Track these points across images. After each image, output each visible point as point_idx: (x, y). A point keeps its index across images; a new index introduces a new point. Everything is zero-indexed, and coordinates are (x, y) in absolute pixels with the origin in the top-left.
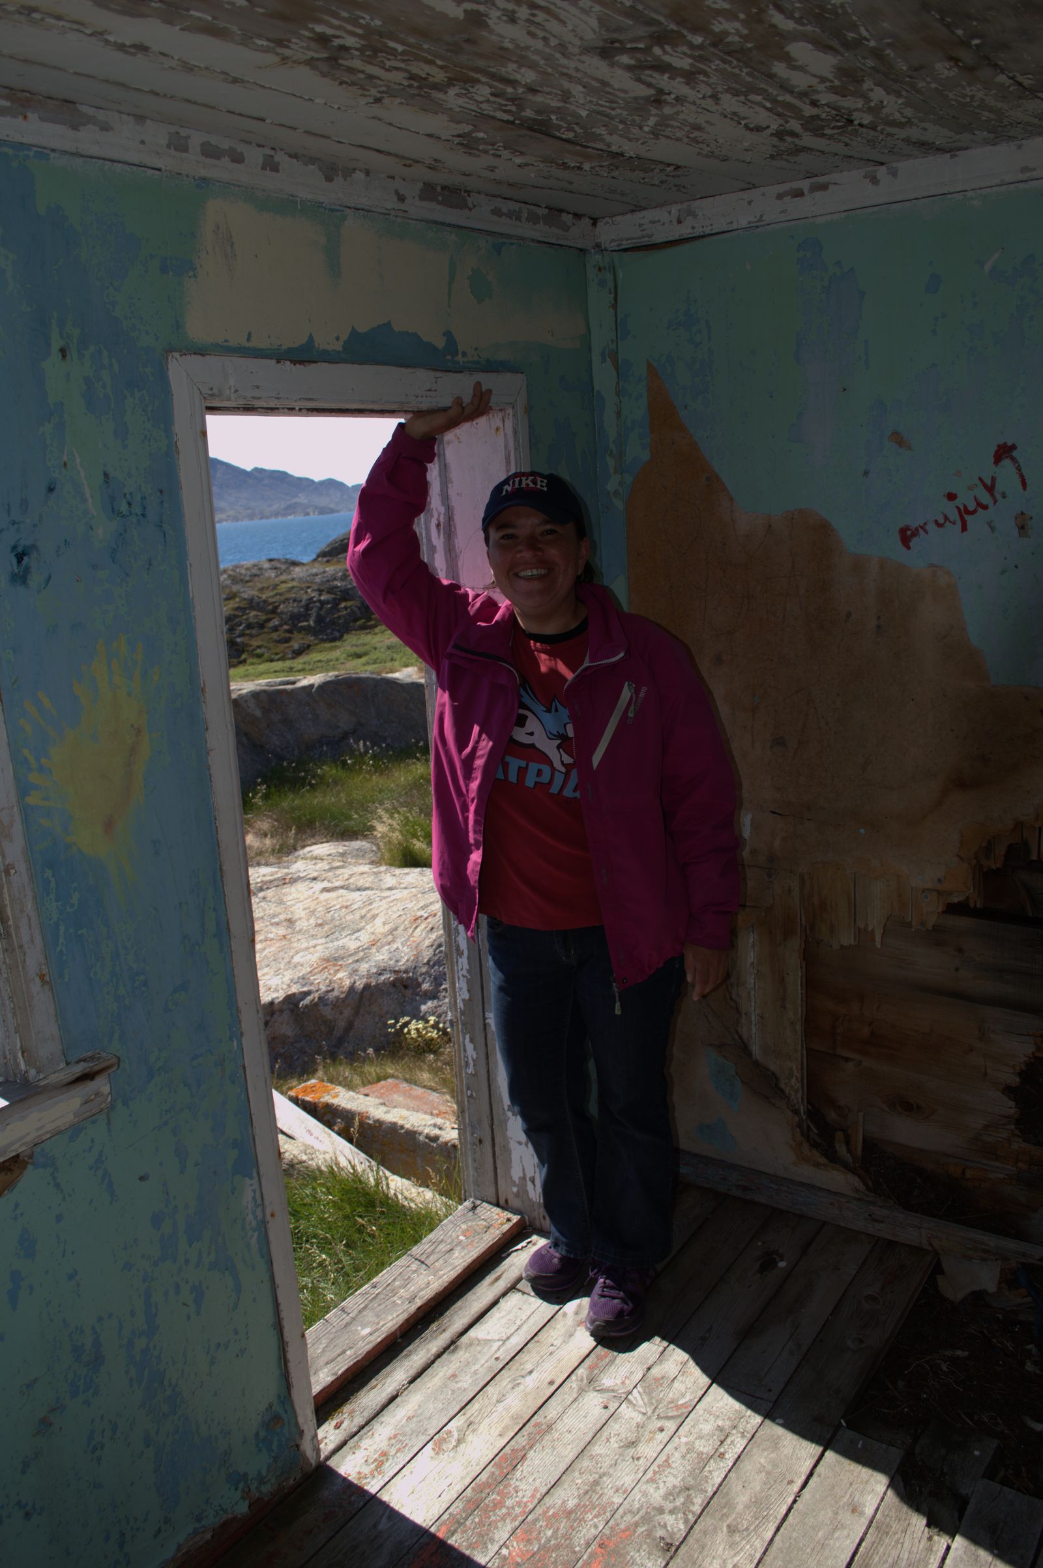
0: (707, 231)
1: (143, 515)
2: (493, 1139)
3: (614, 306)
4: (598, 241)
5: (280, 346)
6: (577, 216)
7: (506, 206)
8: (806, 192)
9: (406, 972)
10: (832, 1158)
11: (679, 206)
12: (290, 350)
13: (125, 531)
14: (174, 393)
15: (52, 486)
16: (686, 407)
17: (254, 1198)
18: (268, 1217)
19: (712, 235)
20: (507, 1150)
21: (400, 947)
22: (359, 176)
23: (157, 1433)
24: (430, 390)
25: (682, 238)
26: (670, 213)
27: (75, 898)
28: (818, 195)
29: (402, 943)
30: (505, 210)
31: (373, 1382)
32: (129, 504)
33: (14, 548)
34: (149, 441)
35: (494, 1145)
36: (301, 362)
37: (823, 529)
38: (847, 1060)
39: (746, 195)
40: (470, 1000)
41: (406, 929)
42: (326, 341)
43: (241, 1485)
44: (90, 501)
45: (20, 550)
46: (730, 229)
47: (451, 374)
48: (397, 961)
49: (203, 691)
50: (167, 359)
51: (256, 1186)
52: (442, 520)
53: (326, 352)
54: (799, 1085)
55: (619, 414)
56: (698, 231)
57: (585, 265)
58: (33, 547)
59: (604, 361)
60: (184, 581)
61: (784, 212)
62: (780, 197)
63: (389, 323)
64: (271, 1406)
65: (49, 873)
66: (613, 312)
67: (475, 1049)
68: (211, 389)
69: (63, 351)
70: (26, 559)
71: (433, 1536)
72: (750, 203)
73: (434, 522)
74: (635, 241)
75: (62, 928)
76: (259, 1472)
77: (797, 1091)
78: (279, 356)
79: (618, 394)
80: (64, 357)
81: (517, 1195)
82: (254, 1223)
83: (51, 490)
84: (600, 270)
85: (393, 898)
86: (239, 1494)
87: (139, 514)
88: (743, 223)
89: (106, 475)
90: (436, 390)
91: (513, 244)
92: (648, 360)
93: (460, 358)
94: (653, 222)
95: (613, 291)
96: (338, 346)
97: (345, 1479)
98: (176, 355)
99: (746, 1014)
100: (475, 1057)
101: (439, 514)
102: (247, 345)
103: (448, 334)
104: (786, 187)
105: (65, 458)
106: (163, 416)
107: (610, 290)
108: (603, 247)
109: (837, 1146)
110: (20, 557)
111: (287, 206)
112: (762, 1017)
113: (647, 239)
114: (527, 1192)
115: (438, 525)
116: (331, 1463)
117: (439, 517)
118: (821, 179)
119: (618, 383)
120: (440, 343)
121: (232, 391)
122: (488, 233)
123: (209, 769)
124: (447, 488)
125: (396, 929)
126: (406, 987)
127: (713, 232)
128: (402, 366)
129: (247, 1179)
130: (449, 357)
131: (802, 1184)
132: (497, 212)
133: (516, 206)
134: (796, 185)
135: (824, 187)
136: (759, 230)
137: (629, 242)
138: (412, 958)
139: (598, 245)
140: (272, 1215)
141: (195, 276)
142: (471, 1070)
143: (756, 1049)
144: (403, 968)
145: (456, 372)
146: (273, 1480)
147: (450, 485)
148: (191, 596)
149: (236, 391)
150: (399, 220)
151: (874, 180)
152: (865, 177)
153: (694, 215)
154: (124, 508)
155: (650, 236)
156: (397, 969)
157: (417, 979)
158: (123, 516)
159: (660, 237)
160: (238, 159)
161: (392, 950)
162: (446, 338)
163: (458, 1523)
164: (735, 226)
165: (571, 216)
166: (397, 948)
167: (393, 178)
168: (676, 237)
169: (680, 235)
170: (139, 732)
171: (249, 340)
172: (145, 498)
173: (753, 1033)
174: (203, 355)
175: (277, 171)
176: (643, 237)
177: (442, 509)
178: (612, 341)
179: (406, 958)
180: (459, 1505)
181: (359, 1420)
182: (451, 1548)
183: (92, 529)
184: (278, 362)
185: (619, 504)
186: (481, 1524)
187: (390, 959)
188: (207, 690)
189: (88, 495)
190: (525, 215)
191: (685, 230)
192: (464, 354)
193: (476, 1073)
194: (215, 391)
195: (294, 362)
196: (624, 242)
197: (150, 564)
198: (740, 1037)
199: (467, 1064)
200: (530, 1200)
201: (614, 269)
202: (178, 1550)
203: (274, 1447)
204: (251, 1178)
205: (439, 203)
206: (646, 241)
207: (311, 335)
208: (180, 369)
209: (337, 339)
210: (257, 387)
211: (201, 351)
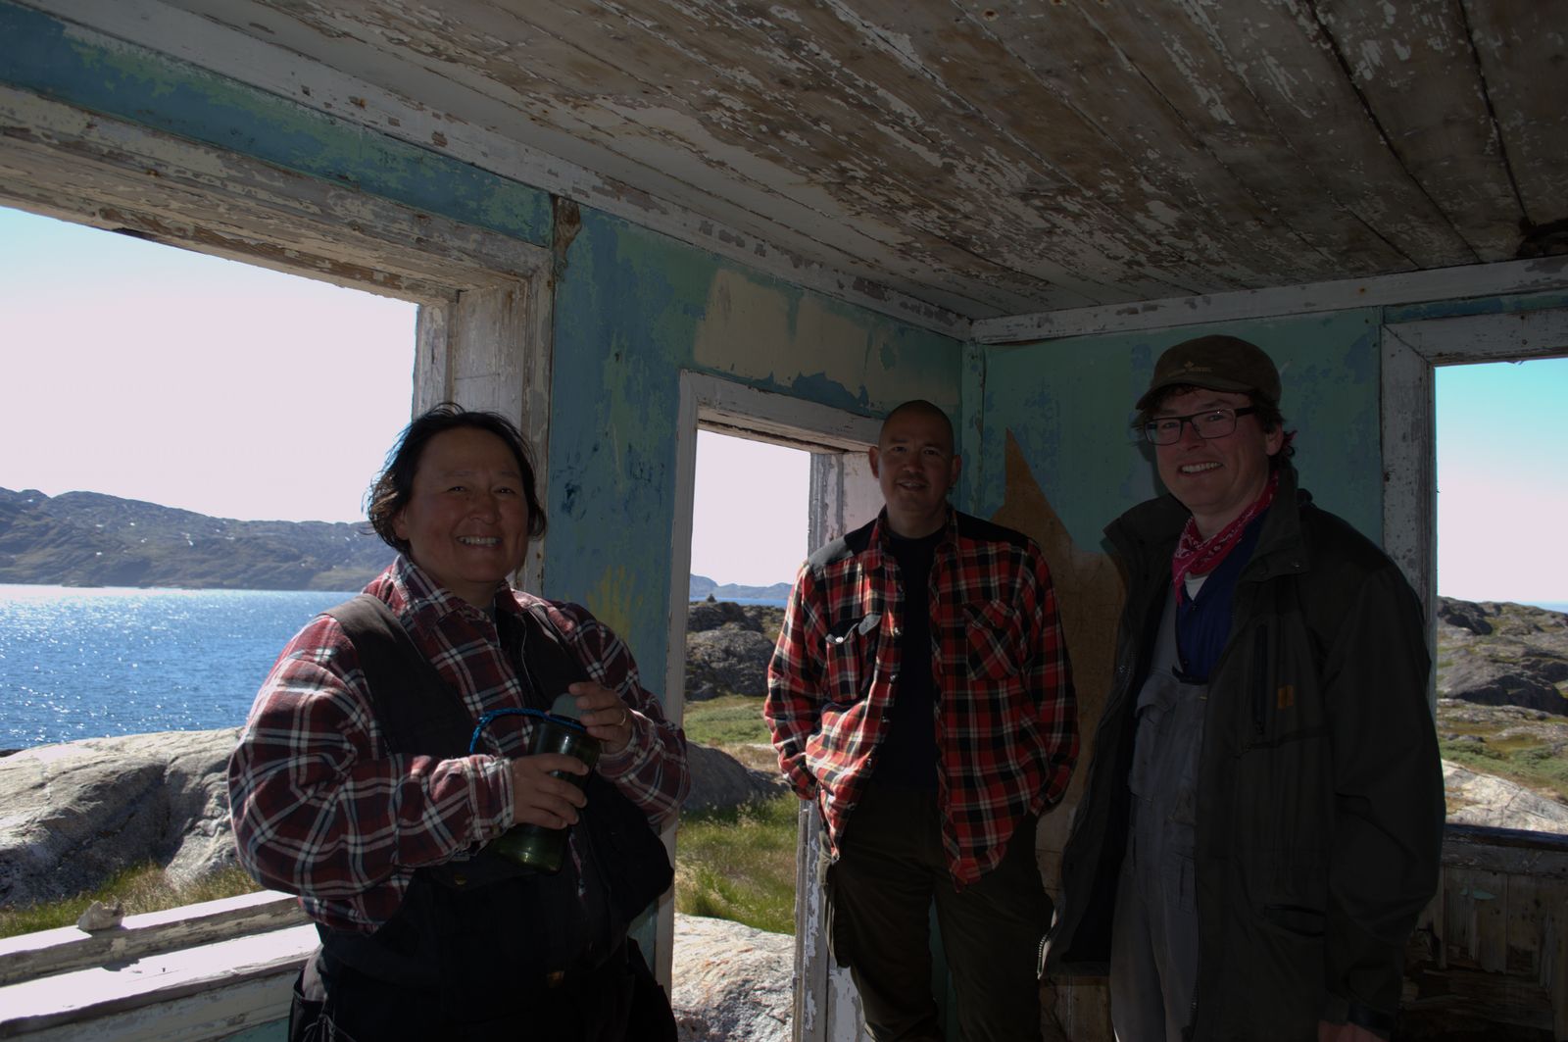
0: (1061, 334)
1: (649, 480)
3: (983, 385)
4: (972, 336)
5: (752, 377)
6: (959, 316)
7: (912, 302)
8: (1140, 311)
11: (1039, 315)
12: (758, 381)
13: (636, 489)
14: (681, 396)
15: (596, 447)
16: (1036, 466)
19: (1064, 337)
22: (816, 266)
24: (846, 427)
25: (1040, 338)
26: (1032, 319)
28: (1150, 314)
30: (910, 304)
32: (642, 470)
33: (567, 485)
34: (661, 428)
36: (764, 391)
39: (1093, 310)
42: (783, 379)
44: (617, 463)
45: (570, 487)
46: (1079, 334)
47: (862, 418)
50: (680, 372)
53: (780, 386)
55: (980, 468)
56: (1054, 334)
57: (962, 353)
58: (579, 487)
59: (971, 426)
60: (669, 534)
61: (1122, 324)
62: (1119, 313)
63: (823, 374)
66: (981, 390)
67: (816, 1005)
68: (705, 399)
69: (617, 355)
70: (573, 495)
72: (1095, 316)
74: (1003, 338)
78: (751, 384)
79: (981, 453)
80: (617, 359)
83: (595, 449)
84: (973, 358)
85: (686, 942)
87: (647, 478)
88: (1090, 330)
89: (630, 447)
90: (851, 428)
91: (912, 330)
92: (1007, 429)
93: (869, 407)
94: (1018, 325)
95: (982, 374)
96: (789, 384)
98: (686, 371)
100: (814, 1014)
101: (833, 530)
102: (730, 372)
103: (863, 388)
104: (1124, 306)
105: (607, 429)
106: (671, 413)
107: (980, 373)
108: (977, 341)
110: (570, 492)
111: (765, 280)
113: (1012, 337)
118: (1152, 303)
119: (981, 445)
120: (857, 394)
121: (718, 403)
122: (897, 319)
127: (1065, 335)
130: (862, 405)
132: (904, 305)
133: (917, 303)
134: (1132, 305)
135: (1154, 308)
136: (1102, 336)
137: (998, 338)
138: (703, 1001)
139: (973, 339)
141: (704, 319)
145: (866, 417)
148: (672, 547)
149: (720, 403)
150: (838, 301)
151: (1193, 306)
152: (1186, 303)
153: (1051, 321)
154: (638, 472)
155: (1015, 335)
158: (637, 478)
159: (1021, 337)
160: (741, 244)
162: (861, 391)
164: (1083, 332)
165: (954, 315)
167: (837, 271)
168: (1036, 338)
169: (1039, 336)
171: (732, 369)
172: (652, 468)
173: (1069, 1014)
174: (703, 374)
175: (764, 256)
176: (1009, 335)
177: (836, 527)
178: (979, 411)
183: (616, 483)
184: (750, 388)
189: (617, 459)
190: (923, 310)
191: (1043, 333)
192: (873, 405)
194: (707, 401)
195: (760, 391)
196: (994, 338)
197: (648, 517)
201: (984, 357)
205: (865, 293)
206: (1011, 339)
207: (772, 375)
208: (687, 381)
209: (789, 378)
210: (734, 403)
211: (702, 372)
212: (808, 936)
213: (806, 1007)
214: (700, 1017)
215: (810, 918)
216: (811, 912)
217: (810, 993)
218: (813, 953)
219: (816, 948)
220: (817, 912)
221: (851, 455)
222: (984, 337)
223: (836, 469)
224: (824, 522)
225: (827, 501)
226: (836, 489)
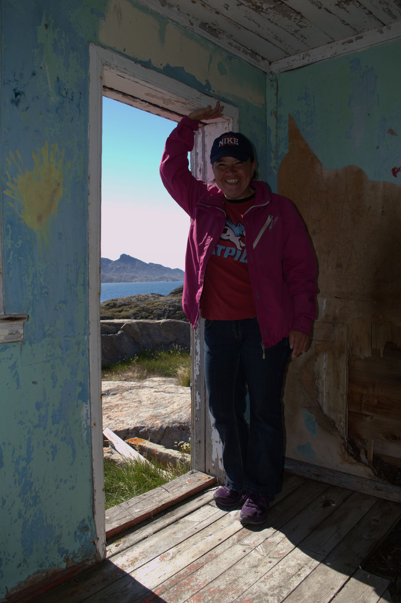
0: (314, 61)
1: (72, 100)
2: (205, 441)
3: (277, 95)
4: (271, 70)
5: (137, 58)
6: (263, 59)
7: (235, 44)
8: (354, 40)
9: (184, 423)
10: (359, 460)
11: (303, 53)
12: (141, 61)
13: (63, 103)
14: (90, 57)
15: (35, 73)
16: (304, 130)
17: (87, 414)
18: (92, 425)
20: (211, 446)
21: (183, 414)
22: (175, 9)
23: (25, 513)
24: (198, 98)
25: (304, 65)
26: (299, 56)
27: (20, 242)
28: (359, 41)
29: (184, 413)
30: (234, 45)
31: (137, 531)
32: (67, 93)
33: (15, 90)
34: (78, 72)
35: (205, 444)
36: (145, 67)
37: (360, 172)
38: (367, 416)
39: (330, 45)
40: (200, 375)
41: (186, 408)
42: (156, 64)
43: (64, 555)
44: (50, 85)
45: (17, 92)
46: (323, 59)
47: (207, 96)
48: (181, 419)
49: (89, 178)
50: (89, 44)
51: (89, 408)
52: (202, 168)
53: (156, 67)
54: (344, 425)
55: (277, 136)
56: (311, 61)
57: (265, 79)
58: (23, 93)
59: (271, 115)
60: (86, 131)
61: (345, 49)
62: (343, 44)
63: (183, 68)
64: (83, 521)
65: (9, 226)
66: (276, 97)
67: (200, 398)
68: (106, 62)
69: (46, 26)
70: (19, 96)
71: (153, 593)
72: (331, 48)
73: (199, 168)
74: (286, 69)
75: (12, 253)
76: (74, 551)
77: (343, 428)
78: (136, 61)
79: (276, 128)
80: (46, 28)
81: (214, 467)
82: (86, 426)
83: (34, 74)
84: (271, 81)
85: (182, 396)
86: (62, 559)
87: (70, 98)
88: (329, 56)
89: (58, 78)
90: (200, 99)
91: (236, 59)
92: (289, 114)
93: (211, 92)
94: (293, 60)
95: (276, 89)
96: (161, 68)
97: (116, 566)
98: (94, 44)
99: (321, 392)
100: (200, 402)
101: (201, 165)
102: (123, 52)
103: (207, 81)
104: (346, 40)
105: (42, 65)
106: (85, 65)
107: (275, 88)
108: (273, 73)
109: (361, 456)
110: (17, 94)
111: (145, 9)
112: (328, 394)
113: (290, 67)
114: (218, 465)
115: (200, 170)
116: (111, 559)
117: (201, 166)
118: (360, 35)
119: (277, 124)
120: (204, 83)
121: (115, 66)
122: (227, 51)
123: (88, 212)
124: (205, 154)
125: (182, 408)
126: (183, 430)
127: (316, 61)
128: (188, 85)
129: (85, 404)
130: (207, 90)
131: (344, 473)
132: (230, 44)
133: (239, 45)
134: (349, 38)
135: (361, 38)
136: (335, 58)
137: (284, 69)
138: (187, 418)
139: (271, 72)
140: (95, 424)
141: (104, 19)
142: (198, 408)
143: (325, 409)
144: (183, 422)
145: (210, 96)
146: (81, 558)
147: (206, 153)
148: (88, 138)
149: (117, 67)
150: (190, 32)
151: (381, 32)
152: (377, 32)
153: (309, 55)
154: (64, 94)
155: (291, 66)
156: (181, 422)
157: (188, 427)
158: (63, 97)
159: (294, 67)
161: (180, 415)
162: (206, 82)
163: (166, 589)
164: (325, 57)
165: (260, 58)
166: (182, 415)
167: (189, 15)
169: (303, 64)
170: (58, 185)
171: (124, 50)
172: (73, 93)
173: (324, 401)
174: (104, 49)
176: (289, 67)
177: (202, 163)
178: (275, 108)
179: (185, 418)
180: (168, 582)
181: (127, 544)
182: (161, 599)
183: (49, 96)
184: (136, 63)
185: (275, 172)
186: (177, 591)
187: (178, 418)
188: (91, 178)
189: (49, 83)
190: (242, 50)
191: (305, 62)
192: (214, 91)
193: (200, 409)
194: (108, 63)
195: (142, 66)
196: (282, 70)
197: (72, 120)
198: (318, 403)
199: (196, 405)
200: (220, 470)
201: (277, 81)
202: (29, 578)
203: (83, 540)
204: (87, 404)
205: (207, 31)
207: (150, 59)
208: (93, 50)
209: (161, 65)
210: (126, 69)
211: (104, 47)
212: (195, 365)
213: (196, 399)
214: (186, 425)
215: (196, 356)
216: (197, 354)
217: (197, 392)
218: (198, 373)
219: (199, 371)
220: (199, 353)
221: (208, 126)
222: (277, 70)
223: (201, 135)
224: (197, 162)
225: (197, 151)
226: (201, 144)
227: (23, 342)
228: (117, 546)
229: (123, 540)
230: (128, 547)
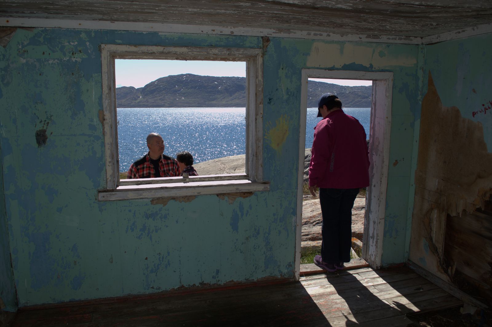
1: (293, 95)
2: (367, 244)
3: (424, 57)
4: (422, 42)
5: (327, 67)
6: (416, 37)
8: (461, 32)
10: (446, 272)
12: (329, 68)
13: (289, 97)
14: (302, 75)
16: (435, 81)
17: (295, 221)
18: (297, 225)
20: (369, 246)
22: (350, 35)
23: (266, 253)
24: (363, 75)
25: (438, 42)
26: (436, 36)
27: (270, 155)
28: (463, 33)
30: (391, 38)
32: (291, 93)
33: (269, 98)
34: (296, 83)
36: (331, 70)
37: (458, 111)
38: (456, 249)
40: (367, 210)
42: (338, 66)
43: (281, 273)
47: (370, 72)
50: (302, 69)
51: (296, 218)
53: (337, 68)
54: (441, 251)
55: (423, 82)
56: (441, 41)
57: (418, 48)
58: (272, 98)
59: (420, 69)
60: (299, 107)
61: (457, 37)
62: (456, 33)
63: (354, 62)
64: (290, 263)
65: (266, 149)
67: (367, 221)
69: (282, 69)
71: (310, 296)
72: (450, 34)
74: (429, 42)
75: (266, 159)
76: (284, 273)
77: (441, 253)
78: (325, 69)
79: (423, 77)
82: (294, 225)
83: (277, 90)
86: (279, 274)
88: (449, 39)
89: (287, 88)
90: (365, 76)
91: (393, 45)
92: (429, 70)
93: (373, 69)
96: (341, 67)
97: (301, 284)
98: (304, 69)
99: (433, 231)
102: (319, 67)
104: (456, 31)
105: (280, 85)
106: (300, 79)
107: (423, 53)
108: (423, 44)
109: (449, 270)
110: (270, 100)
111: (332, 42)
112: (436, 232)
116: (301, 282)
118: (464, 29)
119: (423, 75)
120: (368, 66)
121: (314, 75)
122: (386, 43)
127: (443, 41)
129: (294, 216)
130: (370, 69)
132: (389, 38)
133: (395, 37)
134: (459, 30)
135: (464, 31)
136: (452, 41)
141: (309, 56)
143: (434, 240)
145: (372, 72)
146: (287, 276)
150: (360, 42)
151: (474, 30)
152: (472, 29)
153: (440, 37)
155: (432, 41)
158: (290, 95)
160: (321, 35)
162: (370, 65)
163: (315, 296)
164: (447, 40)
165: (413, 37)
167: (359, 34)
168: (436, 42)
170: (286, 131)
172: (294, 92)
175: (330, 36)
177: (375, 100)
178: (423, 65)
180: (318, 294)
182: (312, 298)
183: (283, 97)
185: (421, 103)
186: (320, 298)
188: (301, 126)
189: (283, 91)
190: (397, 39)
191: (438, 40)
192: (375, 68)
194: (311, 75)
195: (329, 70)
197: (293, 103)
198: (431, 236)
200: (372, 260)
201: (424, 49)
202: (266, 276)
203: (289, 270)
205: (371, 38)
206: (431, 43)
207: (334, 65)
208: (304, 71)
210: (320, 74)
211: (309, 68)
221: (378, 81)
222: (425, 42)
223: (375, 85)
227: (269, 191)
228: (306, 278)
229: (310, 277)
230: (310, 280)
